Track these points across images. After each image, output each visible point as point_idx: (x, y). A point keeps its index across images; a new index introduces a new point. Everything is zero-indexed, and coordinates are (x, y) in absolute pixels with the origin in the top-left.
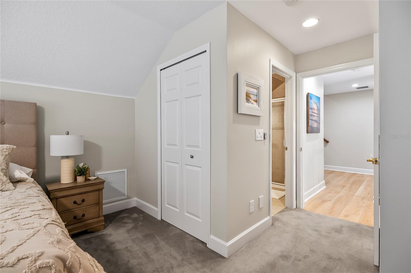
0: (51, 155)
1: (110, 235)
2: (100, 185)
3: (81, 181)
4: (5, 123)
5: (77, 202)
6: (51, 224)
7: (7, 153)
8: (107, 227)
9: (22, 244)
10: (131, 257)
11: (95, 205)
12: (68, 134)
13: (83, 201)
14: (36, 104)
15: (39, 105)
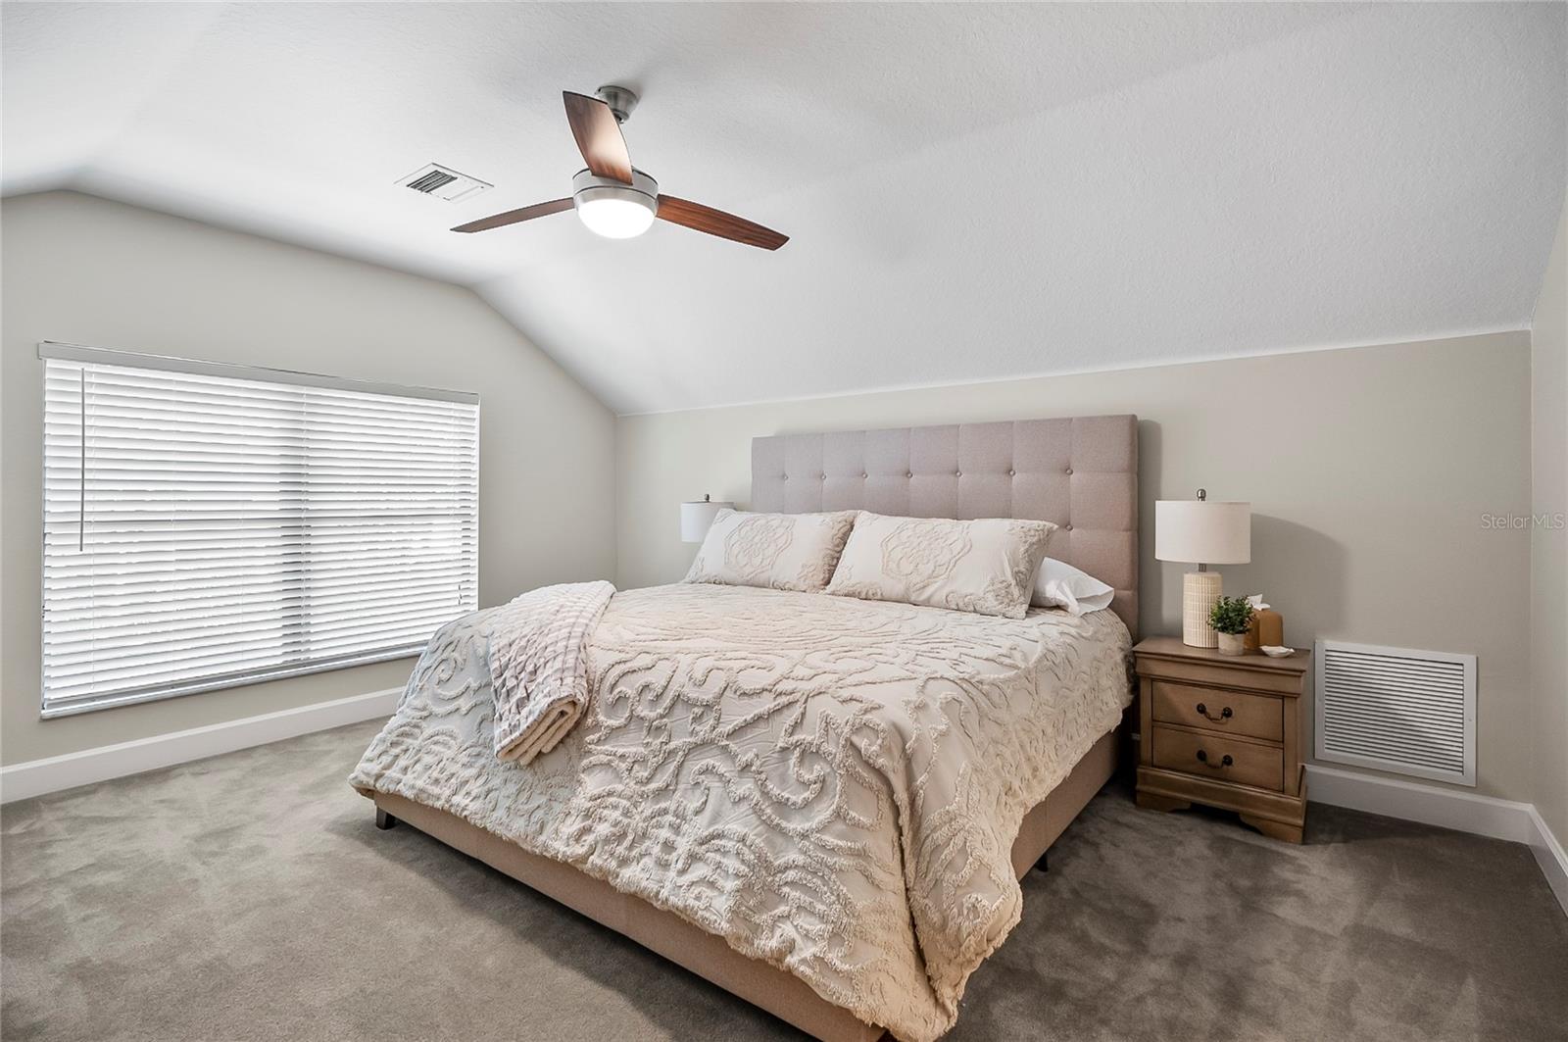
0: (1157, 558)
1: (1301, 869)
2: (1289, 678)
3: (1228, 649)
4: (1072, 473)
5: (1208, 710)
6: (953, 681)
7: (1035, 539)
8: (1320, 844)
9: (874, 683)
10: (1288, 960)
11: (1267, 743)
12: (1203, 498)
13: (1227, 713)
14: (1134, 417)
15: (1143, 419)
